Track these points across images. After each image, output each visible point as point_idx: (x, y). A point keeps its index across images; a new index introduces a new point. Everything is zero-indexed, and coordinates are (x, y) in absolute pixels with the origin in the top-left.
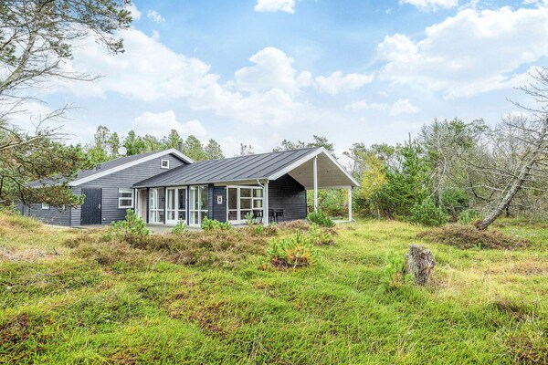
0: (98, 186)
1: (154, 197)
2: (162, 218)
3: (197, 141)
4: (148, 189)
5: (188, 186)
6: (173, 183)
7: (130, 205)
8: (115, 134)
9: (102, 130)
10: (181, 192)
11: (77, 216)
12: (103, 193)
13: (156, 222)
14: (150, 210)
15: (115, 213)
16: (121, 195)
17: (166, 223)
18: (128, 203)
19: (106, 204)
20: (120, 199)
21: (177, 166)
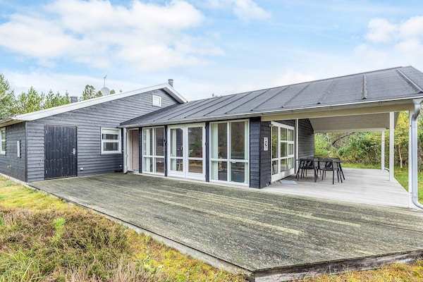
0: (71, 123)
1: (148, 139)
2: (162, 166)
4: (141, 128)
6: (181, 119)
7: (117, 149)
11: (38, 166)
12: (78, 133)
13: (153, 173)
14: (143, 156)
15: (97, 161)
16: (105, 137)
17: (168, 175)
18: (114, 147)
19: (84, 148)
20: (104, 141)
21: (170, 105)
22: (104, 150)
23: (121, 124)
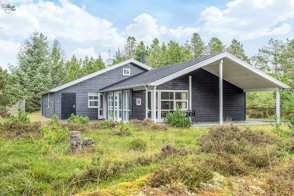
0: (73, 91)
9: (131, 40)
11: (58, 113)
12: (76, 96)
14: (108, 109)
19: (79, 104)
21: (138, 73)
22: (90, 105)
23: (100, 90)
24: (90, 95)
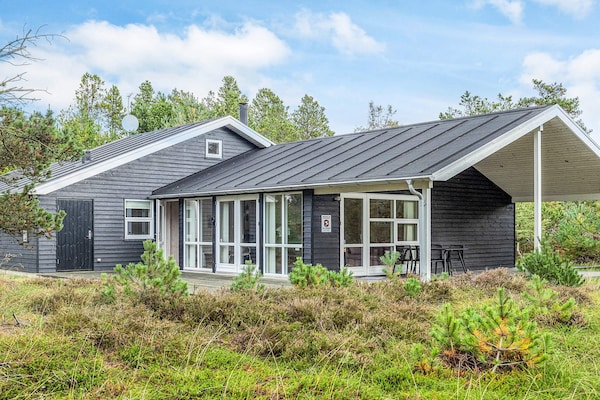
0: (86, 195)
1: (194, 216)
2: (210, 260)
3: (275, 101)
4: (181, 200)
5: (262, 194)
6: (230, 189)
7: (147, 233)
8: (115, 91)
9: (90, 82)
10: (247, 207)
11: (49, 253)
12: (95, 208)
13: (198, 268)
14: (185, 243)
15: (119, 249)
16: (130, 213)
17: (217, 270)
18: (144, 230)
19: (102, 230)
20: (129, 219)
21: (238, 152)
22: (129, 233)
23: (154, 193)
24: (130, 205)
